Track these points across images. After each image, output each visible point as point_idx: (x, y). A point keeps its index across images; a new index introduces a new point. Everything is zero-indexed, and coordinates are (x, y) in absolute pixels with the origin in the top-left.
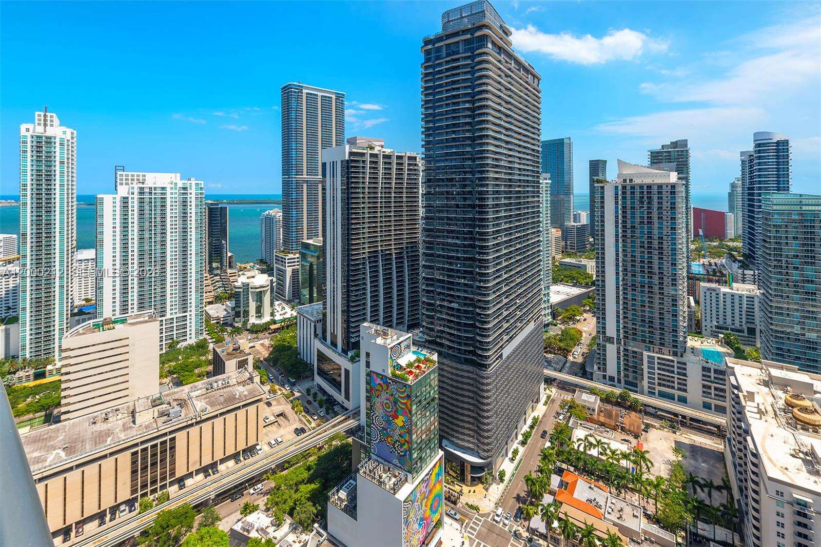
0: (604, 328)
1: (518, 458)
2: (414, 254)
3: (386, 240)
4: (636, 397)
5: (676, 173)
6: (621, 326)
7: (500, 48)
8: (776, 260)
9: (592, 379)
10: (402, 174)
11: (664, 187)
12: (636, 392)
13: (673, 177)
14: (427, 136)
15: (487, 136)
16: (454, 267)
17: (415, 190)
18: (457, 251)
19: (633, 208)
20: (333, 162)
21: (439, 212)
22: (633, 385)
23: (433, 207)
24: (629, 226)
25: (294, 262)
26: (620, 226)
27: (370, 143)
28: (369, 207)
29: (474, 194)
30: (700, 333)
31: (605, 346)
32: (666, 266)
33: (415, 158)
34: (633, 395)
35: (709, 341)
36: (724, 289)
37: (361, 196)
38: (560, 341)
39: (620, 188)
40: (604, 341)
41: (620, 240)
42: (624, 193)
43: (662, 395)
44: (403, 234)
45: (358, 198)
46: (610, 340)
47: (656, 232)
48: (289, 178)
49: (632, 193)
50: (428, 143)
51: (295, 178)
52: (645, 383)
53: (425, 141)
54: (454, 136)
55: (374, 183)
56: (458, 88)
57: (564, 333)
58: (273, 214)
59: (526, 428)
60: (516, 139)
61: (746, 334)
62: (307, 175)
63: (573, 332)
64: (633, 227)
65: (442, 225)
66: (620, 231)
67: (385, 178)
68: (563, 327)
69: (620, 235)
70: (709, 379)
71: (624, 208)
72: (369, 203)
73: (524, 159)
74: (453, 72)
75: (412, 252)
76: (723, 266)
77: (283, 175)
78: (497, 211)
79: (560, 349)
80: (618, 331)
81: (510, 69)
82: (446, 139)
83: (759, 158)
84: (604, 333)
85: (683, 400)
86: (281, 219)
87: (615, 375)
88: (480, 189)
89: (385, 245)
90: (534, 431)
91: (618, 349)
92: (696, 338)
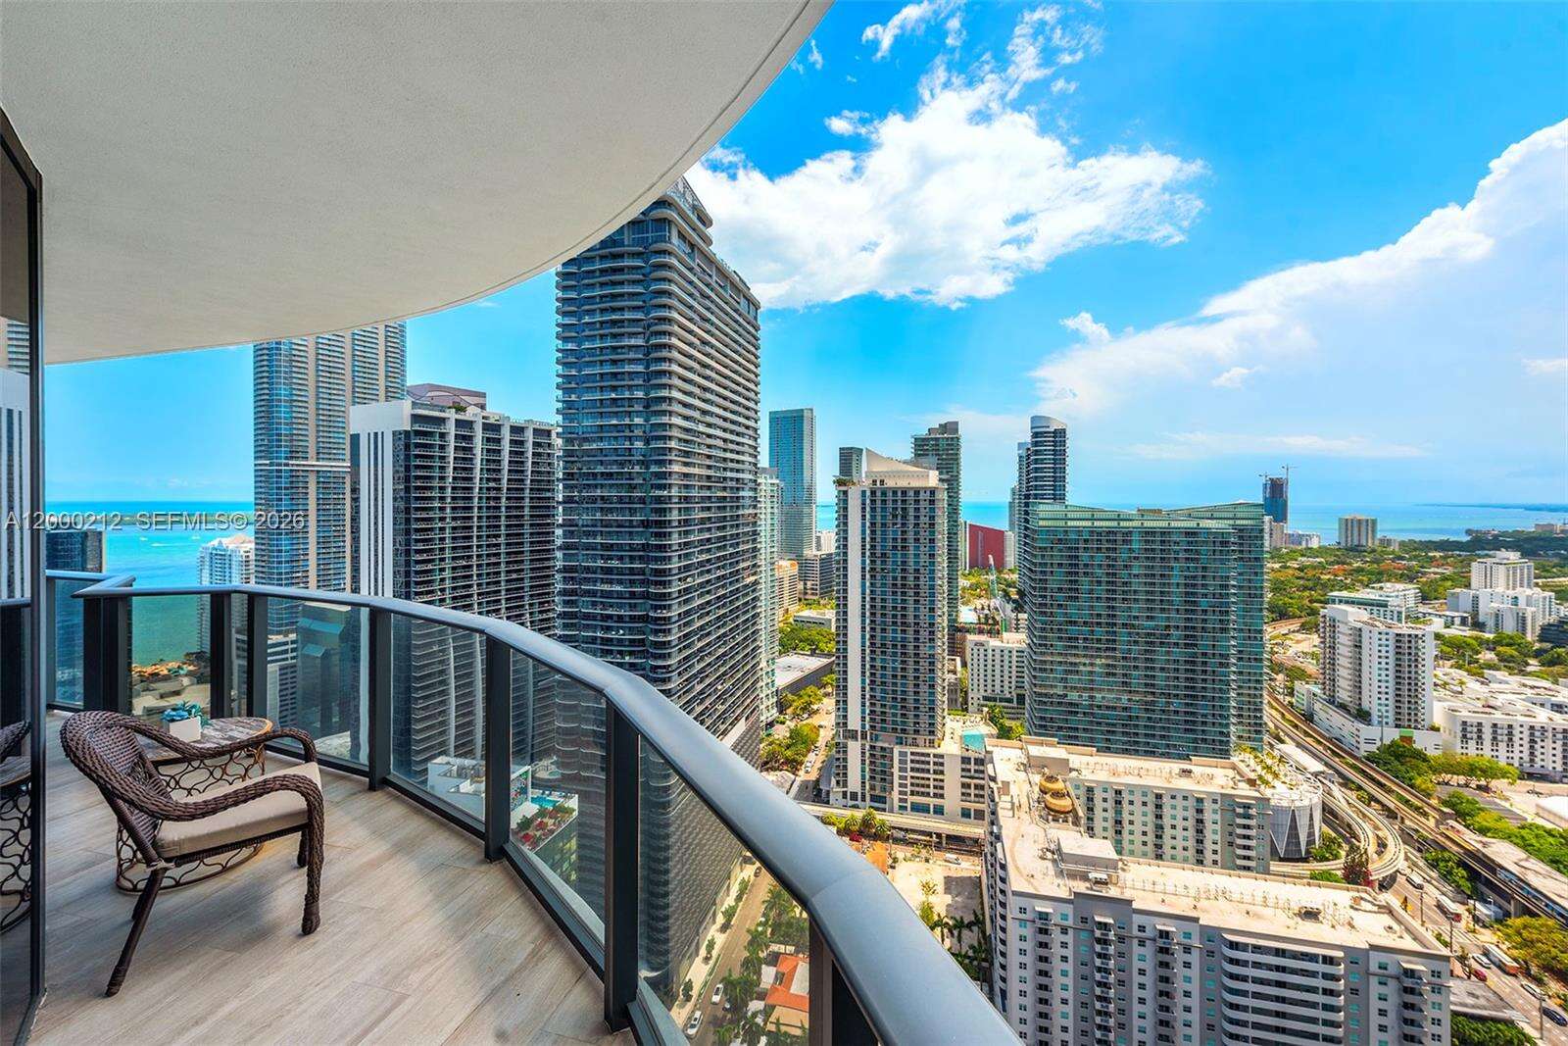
0: (845, 717)
1: (715, 953)
2: (545, 616)
3: (488, 593)
4: (884, 817)
5: (937, 472)
6: (868, 712)
7: (692, 246)
8: (1041, 596)
9: (828, 802)
10: (522, 462)
11: (922, 493)
12: (884, 810)
13: (933, 479)
14: (567, 391)
15: (671, 399)
16: (612, 635)
17: (548, 494)
18: (620, 606)
19: (884, 525)
20: (376, 434)
21: (588, 534)
22: (879, 800)
23: (577, 526)
24: (878, 552)
25: (286, 652)
26: (868, 553)
27: (457, 399)
28: (454, 528)
29: (648, 500)
30: (966, 710)
31: (845, 746)
32: (923, 611)
33: (548, 433)
34: (879, 816)
35: (972, 719)
36: (994, 642)
37: (437, 504)
38: (788, 747)
39: (868, 493)
40: (845, 737)
41: (868, 576)
42: (873, 502)
43: (918, 808)
44: (522, 579)
45: (431, 509)
46: (853, 735)
47: (911, 560)
48: (271, 464)
49: (884, 502)
50: (569, 405)
51: (287, 465)
52: (896, 795)
53: (564, 402)
54: (613, 396)
55: (464, 479)
56: (622, 309)
57: (795, 734)
58: (231, 547)
59: (730, 901)
60: (720, 407)
61: (1015, 704)
62: (318, 459)
63: (806, 730)
64: (884, 555)
65: (594, 558)
66: (868, 562)
67: (488, 470)
68: (792, 725)
69: (868, 569)
70: (968, 774)
71: (873, 524)
72: (454, 519)
73: (732, 442)
74: (613, 278)
75: (540, 612)
76: (996, 609)
77: (256, 458)
78: (687, 533)
79: (788, 761)
80: (863, 719)
81: (708, 285)
82: (601, 400)
83: (1036, 453)
84: (845, 724)
85: (939, 811)
86: (252, 557)
87: (859, 792)
88: (658, 493)
89: (488, 602)
90: (741, 904)
91: (863, 745)
92: (958, 718)
